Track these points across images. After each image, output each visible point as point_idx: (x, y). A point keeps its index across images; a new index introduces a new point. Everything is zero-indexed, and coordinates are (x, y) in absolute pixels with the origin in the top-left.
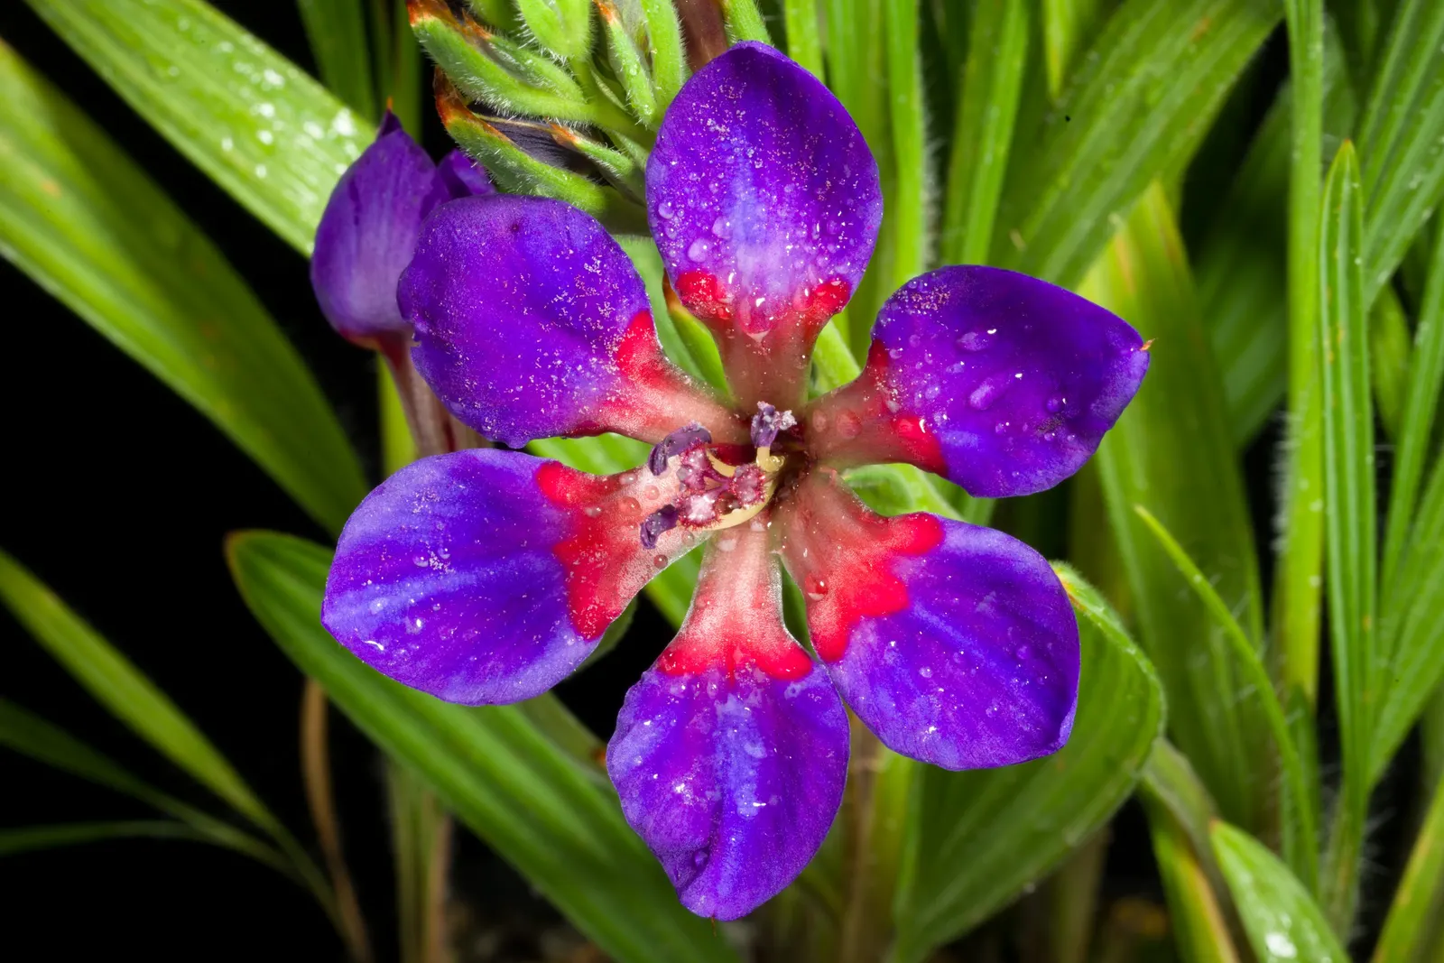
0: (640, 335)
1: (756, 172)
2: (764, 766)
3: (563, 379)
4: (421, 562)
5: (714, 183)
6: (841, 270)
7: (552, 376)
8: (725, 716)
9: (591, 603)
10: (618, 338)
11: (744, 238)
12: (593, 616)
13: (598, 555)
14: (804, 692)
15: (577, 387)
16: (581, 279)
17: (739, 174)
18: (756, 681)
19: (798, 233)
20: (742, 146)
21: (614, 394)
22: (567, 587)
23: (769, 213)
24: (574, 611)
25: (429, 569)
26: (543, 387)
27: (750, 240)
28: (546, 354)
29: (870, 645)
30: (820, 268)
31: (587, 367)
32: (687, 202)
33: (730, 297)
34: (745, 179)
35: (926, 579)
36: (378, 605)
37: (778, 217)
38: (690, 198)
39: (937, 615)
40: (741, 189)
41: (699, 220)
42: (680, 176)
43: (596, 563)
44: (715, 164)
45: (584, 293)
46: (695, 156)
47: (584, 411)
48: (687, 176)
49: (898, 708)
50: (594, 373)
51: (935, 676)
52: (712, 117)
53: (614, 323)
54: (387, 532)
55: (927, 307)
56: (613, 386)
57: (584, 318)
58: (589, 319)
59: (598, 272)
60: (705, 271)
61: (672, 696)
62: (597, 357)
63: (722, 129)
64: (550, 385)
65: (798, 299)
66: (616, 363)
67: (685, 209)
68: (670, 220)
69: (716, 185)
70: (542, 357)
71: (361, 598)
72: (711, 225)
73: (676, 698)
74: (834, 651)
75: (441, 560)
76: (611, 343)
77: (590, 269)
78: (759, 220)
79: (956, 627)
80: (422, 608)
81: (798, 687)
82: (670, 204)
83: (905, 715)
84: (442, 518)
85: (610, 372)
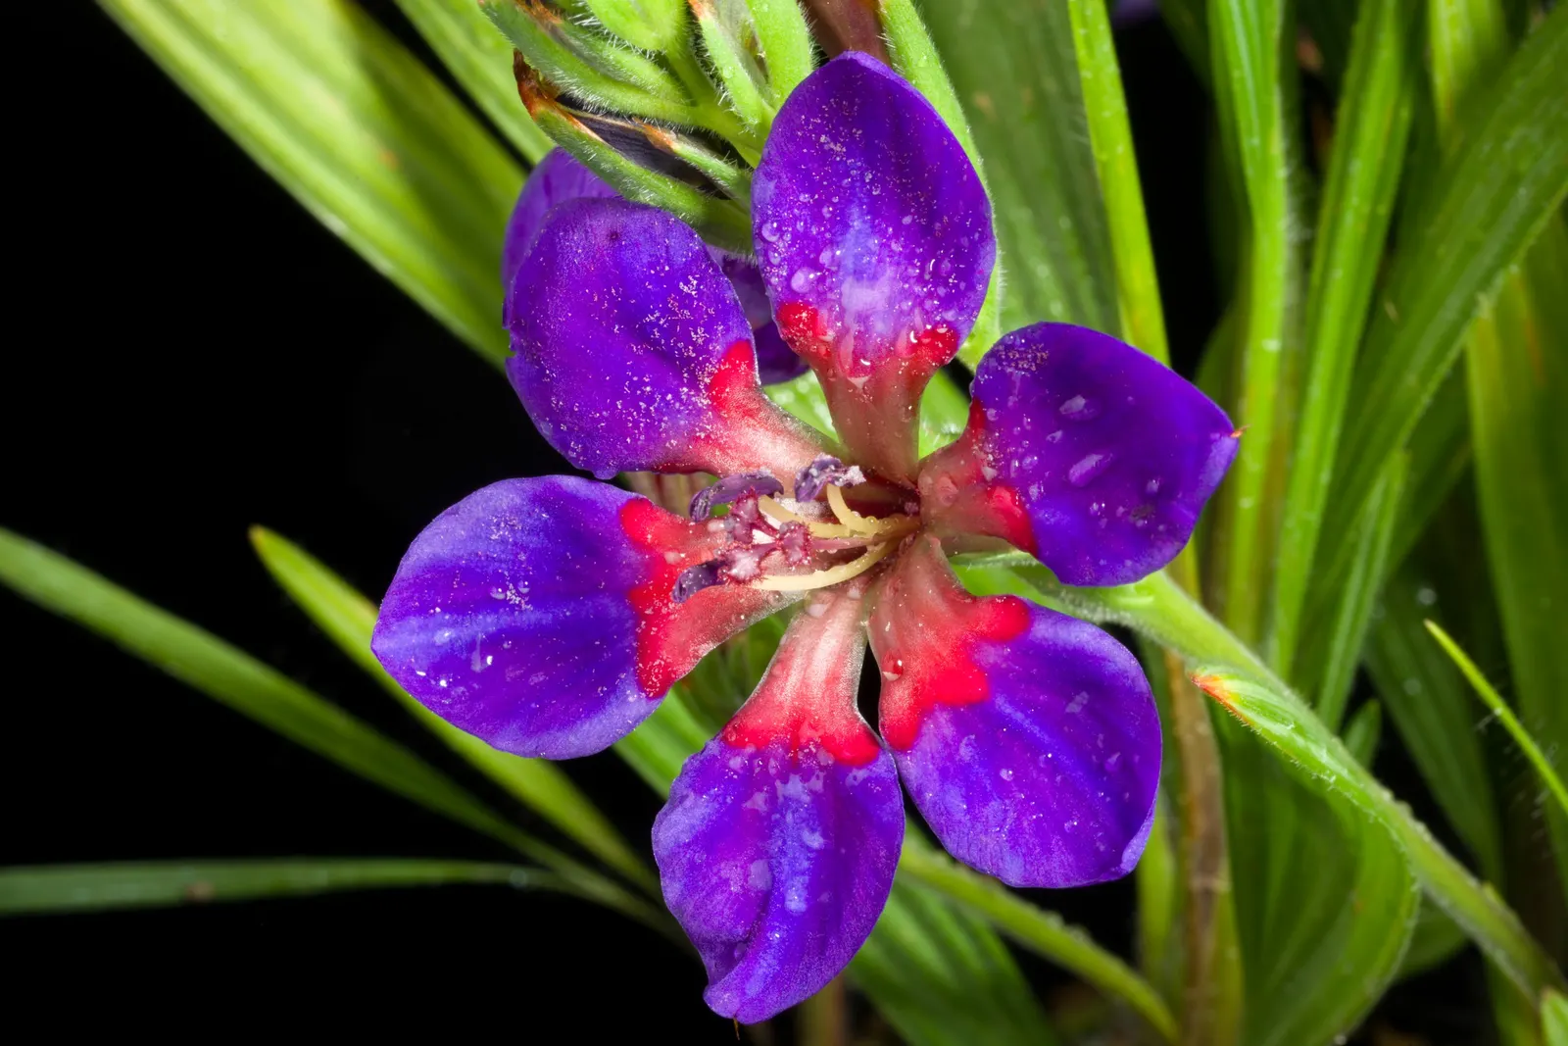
0: (735, 367)
1: (873, 199)
2: (820, 858)
3: (651, 408)
4: (498, 594)
5: (828, 207)
6: (950, 315)
7: (641, 404)
8: (785, 798)
9: (659, 658)
10: (709, 368)
11: (852, 271)
12: (659, 673)
13: (671, 606)
14: (868, 780)
15: (666, 418)
16: (674, 299)
17: (855, 199)
18: (819, 763)
19: (910, 270)
20: (859, 168)
21: (703, 429)
22: (637, 637)
23: (882, 245)
24: (641, 665)
25: (505, 602)
26: (631, 414)
27: (858, 274)
28: (635, 379)
29: (944, 737)
30: (927, 313)
31: (677, 396)
32: (796, 224)
33: (830, 336)
34: (861, 205)
35: (1010, 670)
36: (445, 635)
37: (892, 251)
38: (801, 221)
39: (1022, 712)
40: (855, 216)
41: (808, 248)
42: (789, 195)
43: (669, 614)
44: (829, 186)
45: (677, 315)
46: (807, 175)
47: (671, 445)
48: (798, 197)
49: (968, 811)
50: (684, 405)
51: (1016, 778)
52: (826, 133)
53: (708, 352)
54: (461, 558)
55: (1025, 366)
56: (702, 421)
57: (676, 342)
58: (681, 345)
59: (694, 293)
60: (807, 304)
61: (731, 770)
62: (687, 387)
63: (838, 148)
64: (638, 414)
65: (901, 345)
66: (708, 396)
67: (792, 233)
68: (774, 243)
69: (831, 209)
70: (632, 382)
71: (427, 625)
72: (819, 252)
73: (736, 773)
74: (905, 740)
75: (519, 594)
76: (703, 373)
77: (686, 289)
78: (871, 253)
79: (1042, 728)
80: (491, 644)
81: (861, 774)
82: (775, 225)
83: (975, 819)
84: (524, 548)
85: (700, 405)
